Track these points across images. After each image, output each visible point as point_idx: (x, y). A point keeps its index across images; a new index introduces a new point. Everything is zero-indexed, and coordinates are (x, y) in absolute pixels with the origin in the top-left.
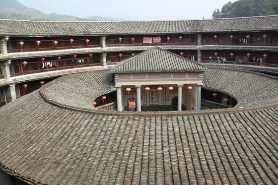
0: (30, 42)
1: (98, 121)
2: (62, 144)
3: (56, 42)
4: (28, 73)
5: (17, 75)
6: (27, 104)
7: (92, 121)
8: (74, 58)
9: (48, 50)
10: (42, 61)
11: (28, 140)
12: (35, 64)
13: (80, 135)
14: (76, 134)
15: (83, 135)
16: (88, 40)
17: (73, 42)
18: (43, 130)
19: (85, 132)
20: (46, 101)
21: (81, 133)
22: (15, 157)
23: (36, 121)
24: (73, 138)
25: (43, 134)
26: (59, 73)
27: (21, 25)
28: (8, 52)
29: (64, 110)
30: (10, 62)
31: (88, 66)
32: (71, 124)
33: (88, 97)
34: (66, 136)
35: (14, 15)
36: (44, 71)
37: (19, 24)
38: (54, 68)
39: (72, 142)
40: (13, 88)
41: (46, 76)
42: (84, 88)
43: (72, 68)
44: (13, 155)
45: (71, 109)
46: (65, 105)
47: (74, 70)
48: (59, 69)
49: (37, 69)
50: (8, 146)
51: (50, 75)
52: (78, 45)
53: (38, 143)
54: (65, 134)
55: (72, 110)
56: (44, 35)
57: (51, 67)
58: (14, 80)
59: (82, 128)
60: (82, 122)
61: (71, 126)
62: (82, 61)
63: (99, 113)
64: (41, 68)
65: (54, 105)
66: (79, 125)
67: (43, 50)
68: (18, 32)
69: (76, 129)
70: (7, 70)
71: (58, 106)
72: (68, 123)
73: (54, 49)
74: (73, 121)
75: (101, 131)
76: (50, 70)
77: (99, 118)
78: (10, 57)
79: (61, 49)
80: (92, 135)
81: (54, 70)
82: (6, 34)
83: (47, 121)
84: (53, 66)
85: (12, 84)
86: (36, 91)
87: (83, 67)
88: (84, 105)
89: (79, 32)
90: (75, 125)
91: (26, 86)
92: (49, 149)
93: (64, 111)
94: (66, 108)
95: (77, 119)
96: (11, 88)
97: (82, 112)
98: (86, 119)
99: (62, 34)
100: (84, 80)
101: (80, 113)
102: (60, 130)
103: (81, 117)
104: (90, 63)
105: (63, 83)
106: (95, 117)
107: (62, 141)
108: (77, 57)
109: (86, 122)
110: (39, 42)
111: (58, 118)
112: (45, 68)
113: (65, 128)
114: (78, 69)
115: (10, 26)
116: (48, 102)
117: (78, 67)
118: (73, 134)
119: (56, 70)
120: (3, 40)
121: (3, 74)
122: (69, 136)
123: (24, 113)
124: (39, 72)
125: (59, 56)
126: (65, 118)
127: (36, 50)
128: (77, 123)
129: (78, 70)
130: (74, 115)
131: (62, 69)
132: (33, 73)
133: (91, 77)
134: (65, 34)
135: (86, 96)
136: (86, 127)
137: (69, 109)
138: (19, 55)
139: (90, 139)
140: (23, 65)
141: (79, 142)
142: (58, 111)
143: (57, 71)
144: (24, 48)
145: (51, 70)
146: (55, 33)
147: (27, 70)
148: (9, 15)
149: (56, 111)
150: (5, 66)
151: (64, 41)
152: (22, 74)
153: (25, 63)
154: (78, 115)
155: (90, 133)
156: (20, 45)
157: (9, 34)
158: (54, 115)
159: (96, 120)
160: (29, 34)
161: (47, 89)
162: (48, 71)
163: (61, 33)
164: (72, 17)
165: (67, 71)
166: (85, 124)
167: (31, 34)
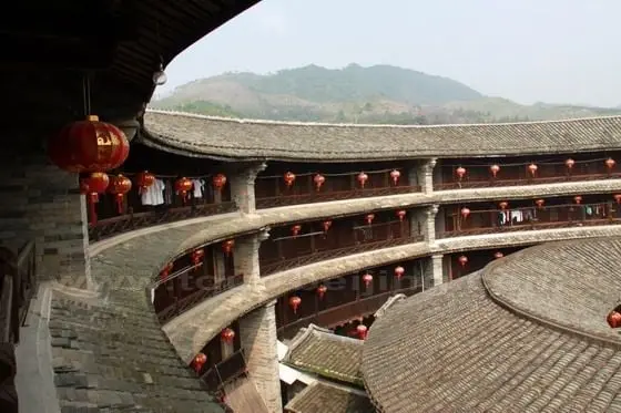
0: (478, 169)
1: (598, 361)
2: (504, 397)
3: (533, 167)
4: (470, 234)
5: (448, 237)
6: (451, 298)
7: (584, 358)
8: (575, 202)
9: (516, 184)
10: (501, 208)
11: (436, 373)
12: (486, 215)
13: (547, 387)
14: (538, 383)
15: (556, 387)
16: (610, 162)
17: (573, 165)
18: (471, 357)
19: (562, 381)
20: (488, 295)
21: (552, 383)
22: (406, 402)
23: (460, 336)
24: (529, 390)
25: (467, 368)
26: (537, 237)
27: (461, 135)
28: (434, 190)
29: (522, 321)
30: (436, 210)
31: (611, 223)
32: (531, 357)
33: (597, 298)
34: (514, 382)
35: (459, 114)
36: (506, 231)
37: (458, 133)
38: (527, 224)
39: (526, 399)
40: (437, 261)
41: (509, 242)
42: (590, 277)
43: (569, 226)
44: (403, 396)
45: (538, 322)
46: (527, 311)
47: (575, 231)
48: (538, 228)
49: (490, 226)
50: (399, 377)
51: (517, 239)
52: (586, 173)
53: (455, 384)
54: (514, 376)
55: (540, 324)
56: (507, 152)
57: (520, 223)
58: (442, 246)
59: (555, 371)
60: (557, 356)
61: (531, 362)
62: (594, 212)
63: (604, 342)
64: (499, 225)
65: (504, 307)
66: (550, 362)
67: (503, 185)
68: (455, 149)
69: (542, 370)
70: (431, 224)
71: (511, 311)
72: (526, 353)
73: (529, 183)
74: (537, 351)
75: (603, 389)
76: (518, 230)
77: (603, 354)
78: (437, 199)
79: (544, 182)
80: (577, 393)
81: (526, 229)
82: (433, 153)
83: (482, 340)
84: (525, 221)
85: (437, 253)
86: (475, 274)
87: (597, 224)
88: (581, 316)
89: (588, 141)
90: (539, 361)
91: (465, 259)
92: (473, 403)
93: (523, 324)
94: (527, 319)
95: (548, 347)
96: (435, 261)
97: (564, 332)
98: (570, 351)
99: (547, 149)
100: (592, 255)
101: (558, 334)
102: (505, 366)
103: (557, 344)
104: (614, 215)
105: (538, 260)
106: (594, 350)
107: (504, 390)
108: (581, 202)
109: (568, 358)
110: (496, 168)
111: (508, 337)
112: (508, 223)
113: (516, 364)
114: (585, 228)
115: (442, 137)
116: (494, 300)
117: (585, 224)
118: (532, 379)
119: (531, 229)
120: (427, 166)
121: (422, 233)
122: (521, 383)
123: (442, 314)
124: (494, 232)
125: (540, 197)
126: (520, 340)
127: (491, 185)
128: (546, 356)
129: (584, 233)
130: (543, 335)
131: (545, 227)
132: (482, 233)
133: (612, 250)
134: (555, 149)
135: (592, 295)
136: (565, 369)
137: (533, 321)
138: (454, 196)
139: (569, 401)
140: (462, 215)
141: (541, 402)
142: (510, 323)
143: (535, 232)
144: (467, 182)
145: (521, 229)
146: (531, 146)
147: (469, 226)
148: (451, 113)
149: (505, 320)
150: (427, 216)
151: (553, 164)
152: (457, 235)
153: (466, 211)
154: (553, 338)
155: (573, 387)
156: (457, 175)
157: (437, 153)
158: (500, 330)
159: (593, 357)
160: (475, 152)
161: (499, 270)
162: (514, 230)
163: (546, 146)
164: (582, 108)
165: (556, 232)
166: (563, 363)
167: (481, 152)
